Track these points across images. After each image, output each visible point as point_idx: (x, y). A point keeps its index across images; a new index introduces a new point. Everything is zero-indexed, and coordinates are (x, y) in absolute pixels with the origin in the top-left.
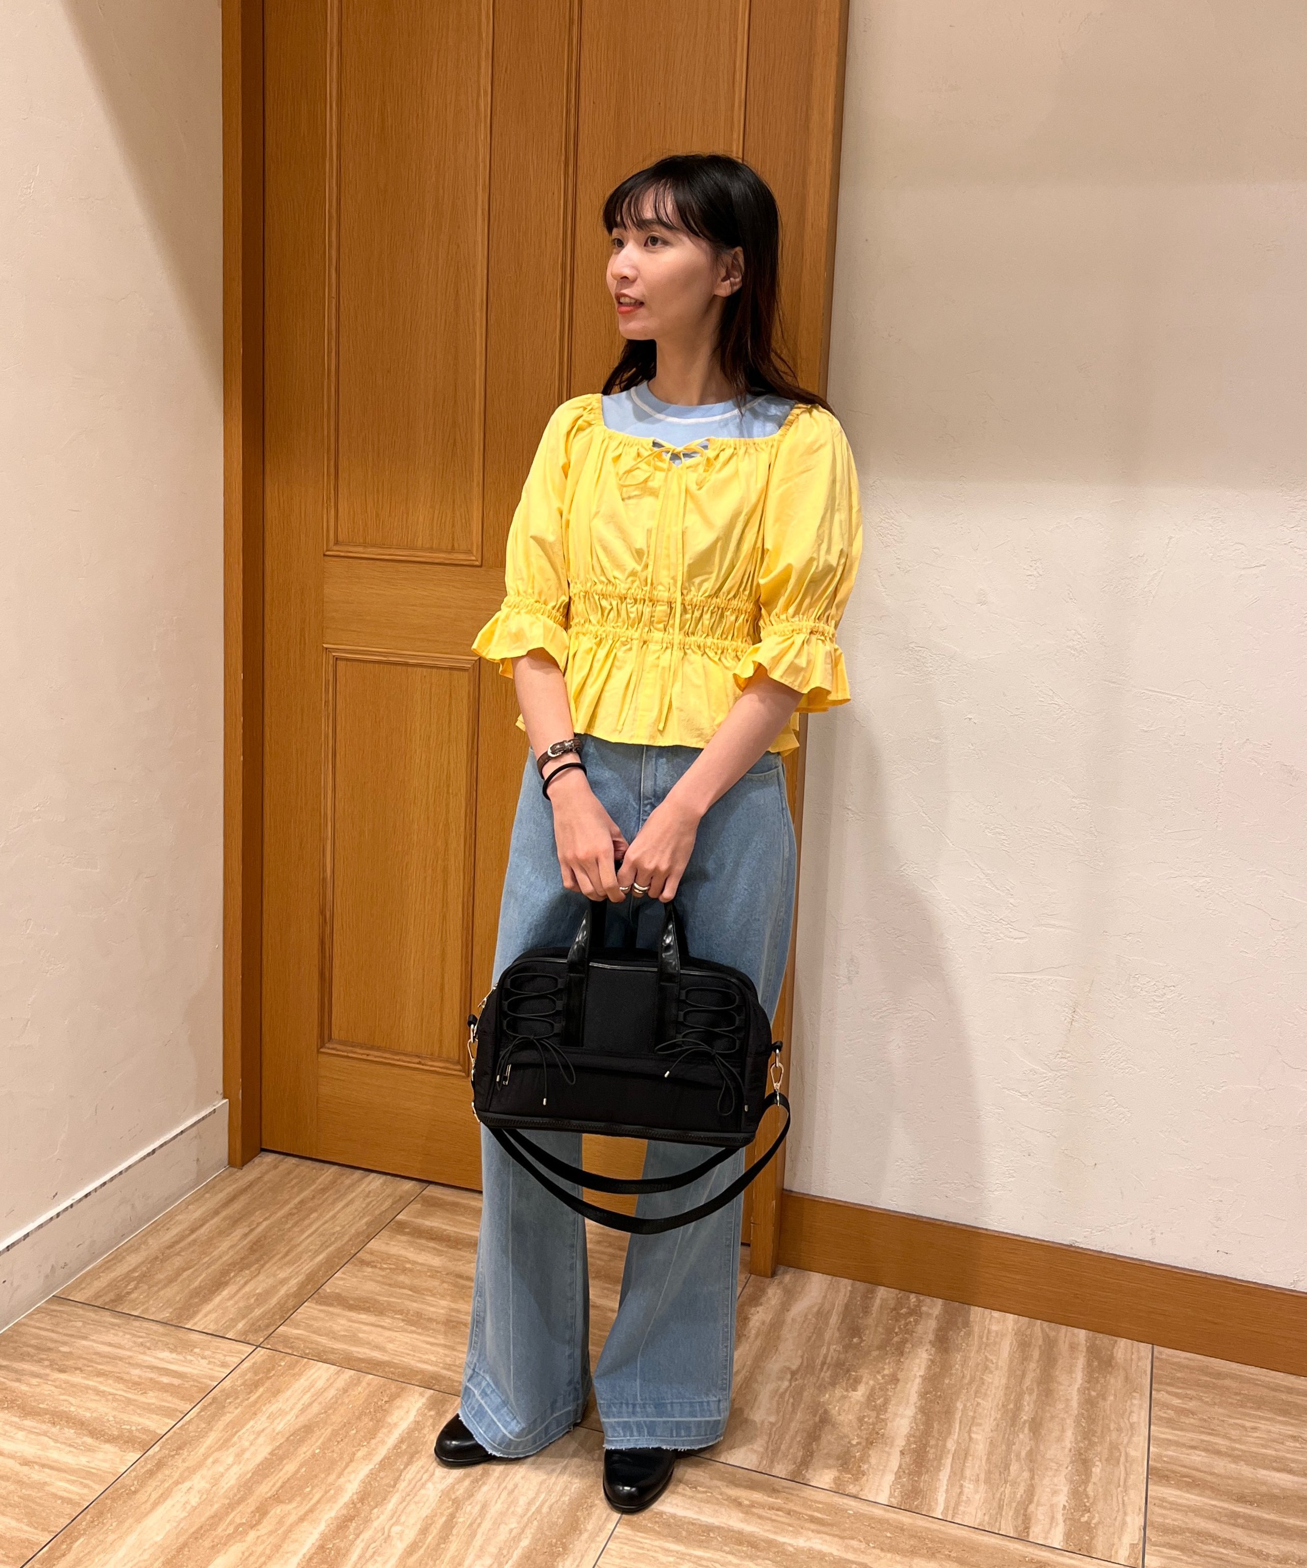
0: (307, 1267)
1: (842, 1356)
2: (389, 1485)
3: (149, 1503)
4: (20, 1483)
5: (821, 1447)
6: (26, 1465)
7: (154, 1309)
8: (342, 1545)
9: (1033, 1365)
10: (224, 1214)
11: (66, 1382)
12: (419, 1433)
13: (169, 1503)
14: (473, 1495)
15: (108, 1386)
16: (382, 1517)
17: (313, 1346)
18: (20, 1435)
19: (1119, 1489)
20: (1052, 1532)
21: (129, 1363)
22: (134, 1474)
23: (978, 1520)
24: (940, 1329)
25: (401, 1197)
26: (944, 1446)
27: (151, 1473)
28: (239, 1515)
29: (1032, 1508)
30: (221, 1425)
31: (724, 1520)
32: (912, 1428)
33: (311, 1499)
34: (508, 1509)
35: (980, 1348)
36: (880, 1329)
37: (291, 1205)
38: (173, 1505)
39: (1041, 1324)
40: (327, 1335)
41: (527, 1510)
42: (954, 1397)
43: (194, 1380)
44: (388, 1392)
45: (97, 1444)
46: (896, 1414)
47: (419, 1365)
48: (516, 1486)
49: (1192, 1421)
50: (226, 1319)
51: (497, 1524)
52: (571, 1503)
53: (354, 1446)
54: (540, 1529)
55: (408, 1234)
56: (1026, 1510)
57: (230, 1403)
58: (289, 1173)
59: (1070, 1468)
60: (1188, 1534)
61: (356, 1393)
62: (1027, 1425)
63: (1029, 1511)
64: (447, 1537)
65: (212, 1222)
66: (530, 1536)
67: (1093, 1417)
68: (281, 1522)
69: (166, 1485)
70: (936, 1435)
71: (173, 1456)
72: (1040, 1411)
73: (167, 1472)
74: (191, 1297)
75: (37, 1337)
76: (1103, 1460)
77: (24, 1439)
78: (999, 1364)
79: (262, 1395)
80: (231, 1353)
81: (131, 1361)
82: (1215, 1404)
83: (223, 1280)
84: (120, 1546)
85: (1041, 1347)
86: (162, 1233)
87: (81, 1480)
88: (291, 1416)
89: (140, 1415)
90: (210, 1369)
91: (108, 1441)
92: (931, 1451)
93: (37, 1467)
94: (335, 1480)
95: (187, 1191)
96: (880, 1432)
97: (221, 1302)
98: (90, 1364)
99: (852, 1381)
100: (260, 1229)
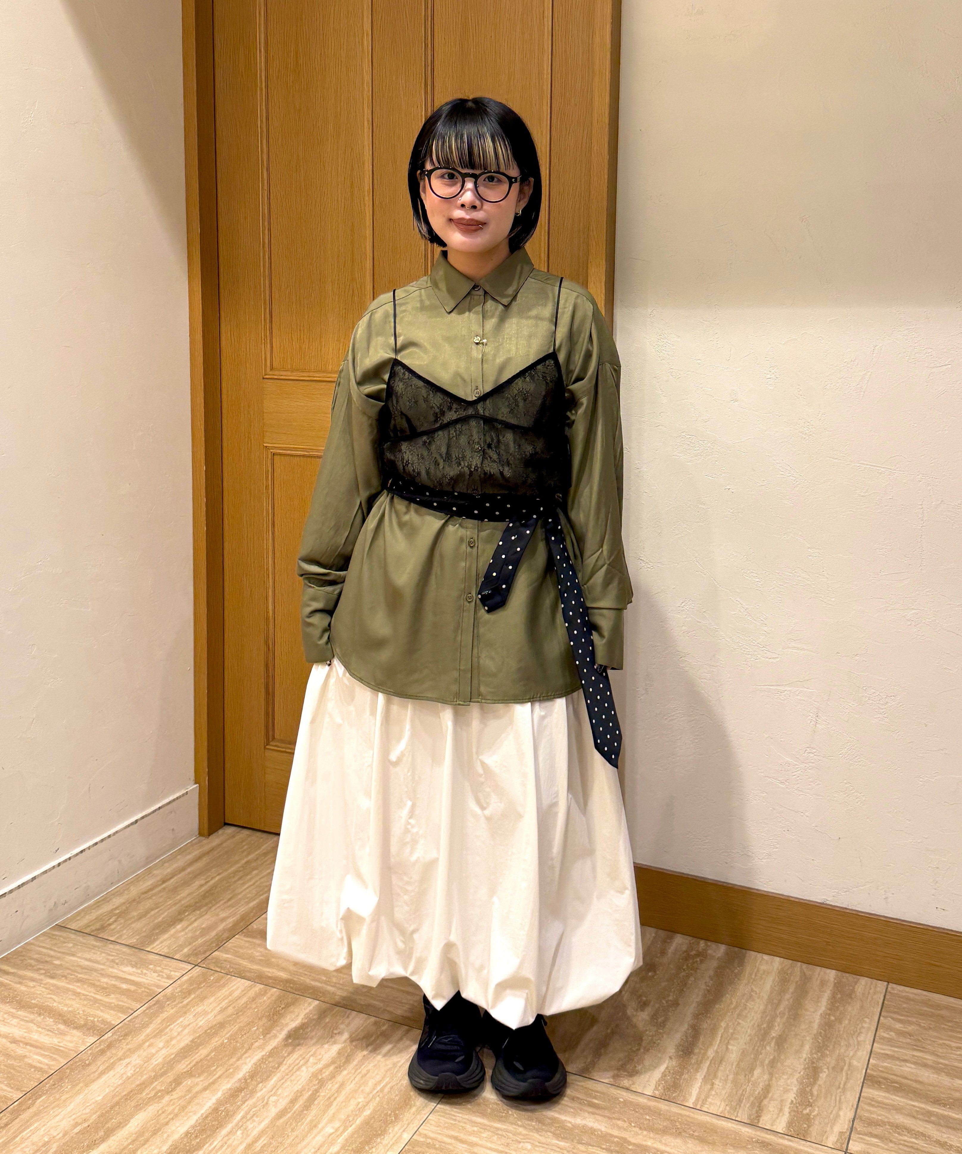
0: (243, 909)
1: (638, 985)
2: (273, 1067)
3: (97, 1073)
4: (8, 1055)
5: (608, 1052)
6: (14, 1043)
7: (126, 936)
8: (231, 1109)
9: (788, 996)
10: (189, 870)
11: (54, 985)
12: (303, 1031)
13: (112, 1073)
14: (334, 1077)
15: (83, 990)
16: (264, 1090)
17: (237, 966)
18: (15, 1021)
19: (839, 1090)
20: (778, 1121)
21: (102, 975)
22: (90, 1052)
23: (721, 1109)
24: (719, 968)
26: (705, 1054)
27: (103, 1052)
28: (160, 1085)
29: (765, 1102)
30: (159, 1020)
32: (682, 1040)
33: (215, 1075)
34: (359, 1088)
35: (749, 982)
36: (672, 966)
37: (239, 865)
38: (114, 1075)
39: (801, 966)
40: (247, 959)
41: (374, 1089)
42: (720, 1018)
43: (145, 988)
44: (285, 1001)
45: (66, 1030)
46: (673, 1030)
47: (312, 982)
48: (368, 1071)
49: (908, 1041)
50: (177, 945)
51: (348, 1099)
53: (253, 1039)
54: (381, 1103)
56: (760, 1103)
57: (168, 1004)
58: (242, 841)
59: (802, 1073)
60: (889, 1127)
61: (262, 1001)
62: (774, 1040)
63: (763, 1104)
64: (310, 1106)
65: (179, 876)
66: (372, 1108)
67: (829, 1035)
68: (189, 1091)
69: (112, 1061)
70: (700, 1046)
71: (120, 1040)
72: (786, 1030)
73: (114, 1052)
74: (154, 929)
75: (39, 953)
76: (830, 1069)
77: (15, 1024)
78: (761, 994)
79: (192, 1000)
80: (176, 970)
81: (102, 972)
82: (930, 1028)
83: (179, 917)
84: (71, 1103)
85: (797, 982)
86: (141, 883)
87: (52, 1055)
88: (210, 1016)
89: (102, 1011)
90: (159, 980)
91: (76, 1028)
92: (694, 1057)
93: (21, 1045)
94: (235, 1062)
95: (164, 853)
96: (657, 1042)
97: (175, 933)
98: (74, 974)
99: (642, 1004)
100: (213, 882)
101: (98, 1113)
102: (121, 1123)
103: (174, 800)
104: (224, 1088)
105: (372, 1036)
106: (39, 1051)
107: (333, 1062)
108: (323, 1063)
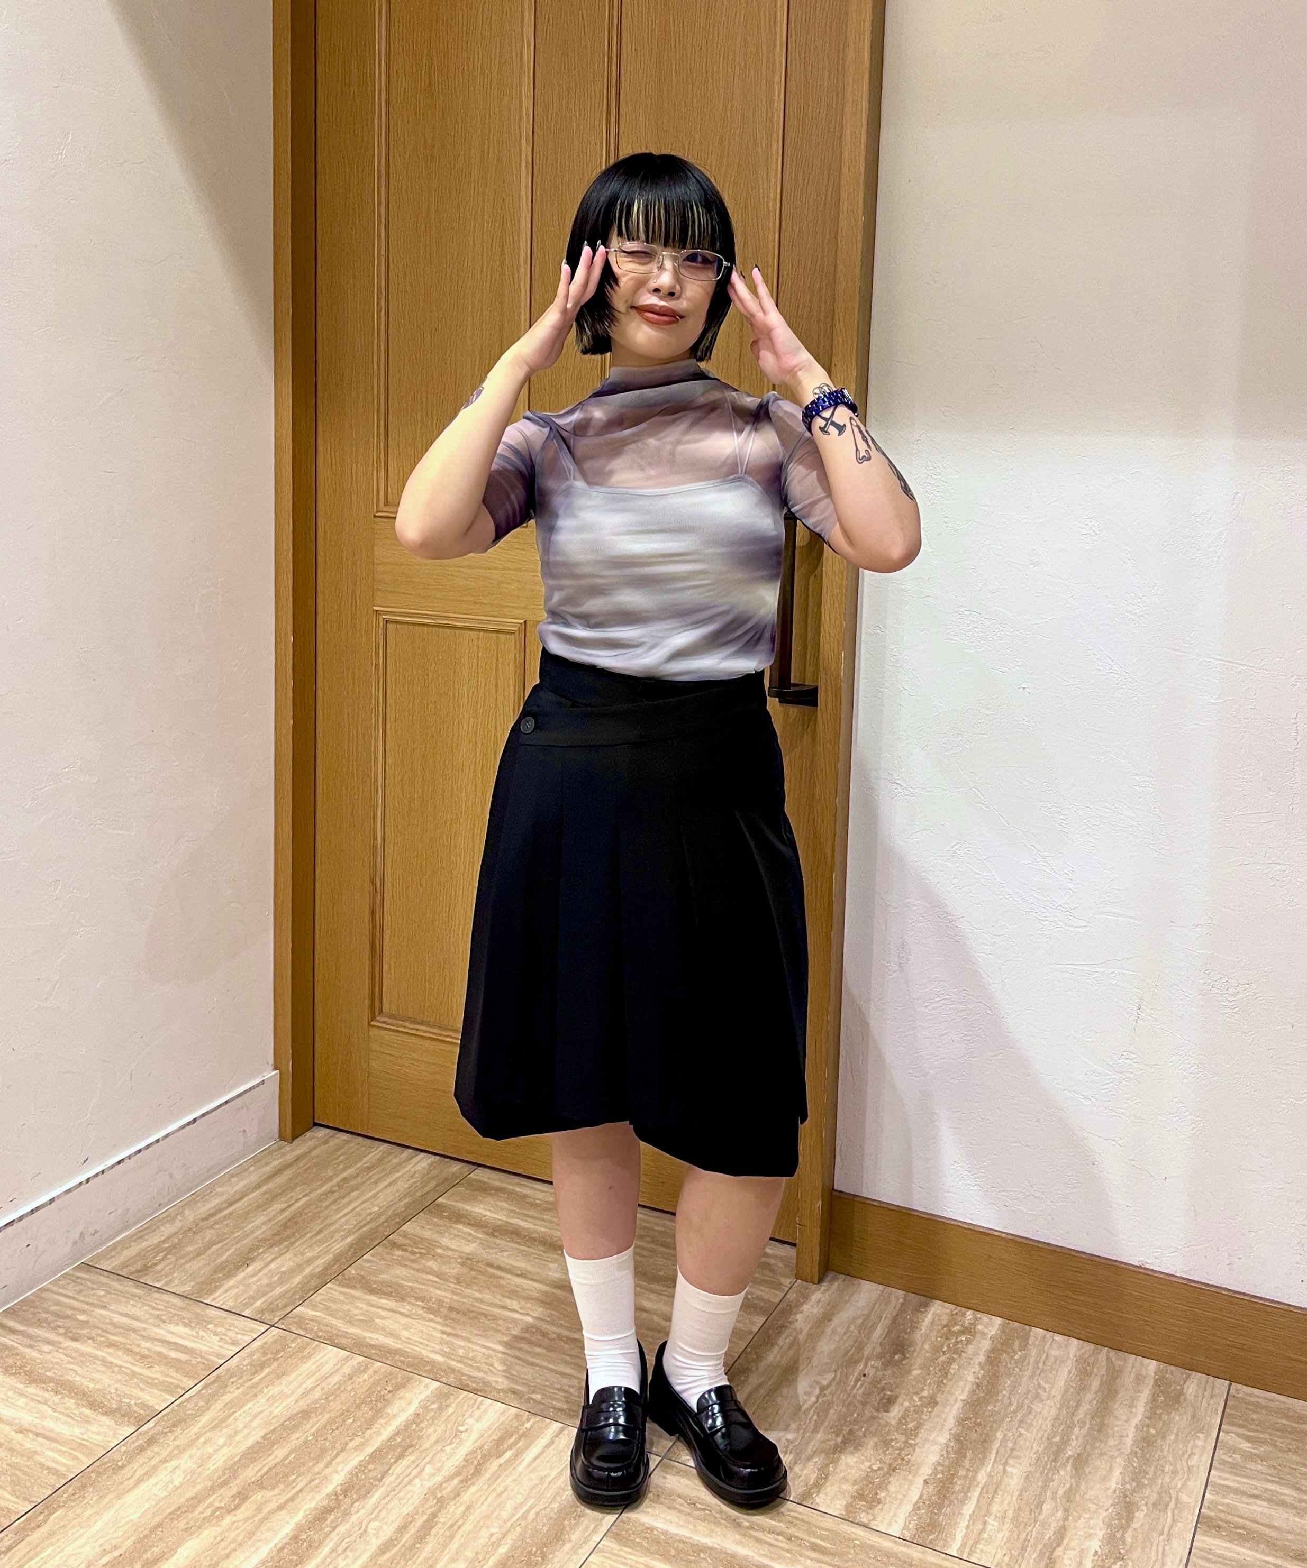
0: (338, 1247)
1: (880, 1373)
2: (375, 1478)
3: (132, 1480)
4: (12, 1450)
5: (838, 1470)
6: (21, 1432)
7: (176, 1282)
8: (316, 1537)
9: (1090, 1397)
10: (264, 1188)
11: (76, 1351)
12: (417, 1426)
13: (152, 1481)
14: (459, 1495)
15: (116, 1358)
16: (362, 1512)
17: (328, 1328)
18: (22, 1401)
19: (1162, 1537)
21: (142, 1336)
22: (123, 1449)
23: (995, 1560)
24: (992, 1351)
25: (446, 1180)
26: (974, 1478)
27: (141, 1449)
28: (218, 1500)
29: (1058, 1552)
30: (219, 1404)
31: (719, 1542)
32: (942, 1456)
33: (294, 1487)
34: (493, 1512)
35: (1034, 1373)
36: (926, 1347)
37: (334, 1182)
38: (156, 1484)
39: (1108, 1352)
40: (343, 1319)
41: (513, 1515)
42: (995, 1426)
43: (202, 1357)
44: (393, 1381)
45: (93, 1416)
46: (927, 1440)
48: (506, 1489)
49: (1261, 1467)
50: (247, 1295)
51: (478, 1527)
52: (560, 1511)
53: (348, 1436)
54: (522, 1536)
55: (446, 1217)
56: (1052, 1553)
57: (233, 1383)
58: (337, 1150)
59: (1110, 1511)
61: (361, 1380)
62: (1071, 1461)
63: (1056, 1554)
64: (424, 1537)
65: (251, 1196)
66: (510, 1542)
67: (1148, 1456)
68: (259, 1509)
69: (153, 1463)
70: (967, 1466)
71: (166, 1433)
72: (1088, 1447)
73: (156, 1449)
74: (215, 1272)
75: (58, 1304)
76: (1150, 1505)
77: (24, 1406)
78: (1053, 1393)
79: (266, 1376)
80: (244, 1332)
81: (144, 1334)
82: (1290, 1450)
83: (250, 1256)
84: (95, 1522)
85: (1102, 1376)
86: (199, 1205)
87: (72, 1451)
88: (290, 1401)
89: (142, 1390)
90: (221, 1347)
91: (105, 1414)
92: (959, 1483)
93: (31, 1435)
94: (323, 1470)
95: (232, 1163)
96: (906, 1458)
97: (244, 1278)
98: (104, 1334)
99: (885, 1401)
100: (297, 1205)
101: (133, 1538)
102: (164, 1553)
103: (246, 1092)
104: (307, 1507)
105: (511, 1436)
106: (54, 1445)
107: (458, 1474)
108: (445, 1473)
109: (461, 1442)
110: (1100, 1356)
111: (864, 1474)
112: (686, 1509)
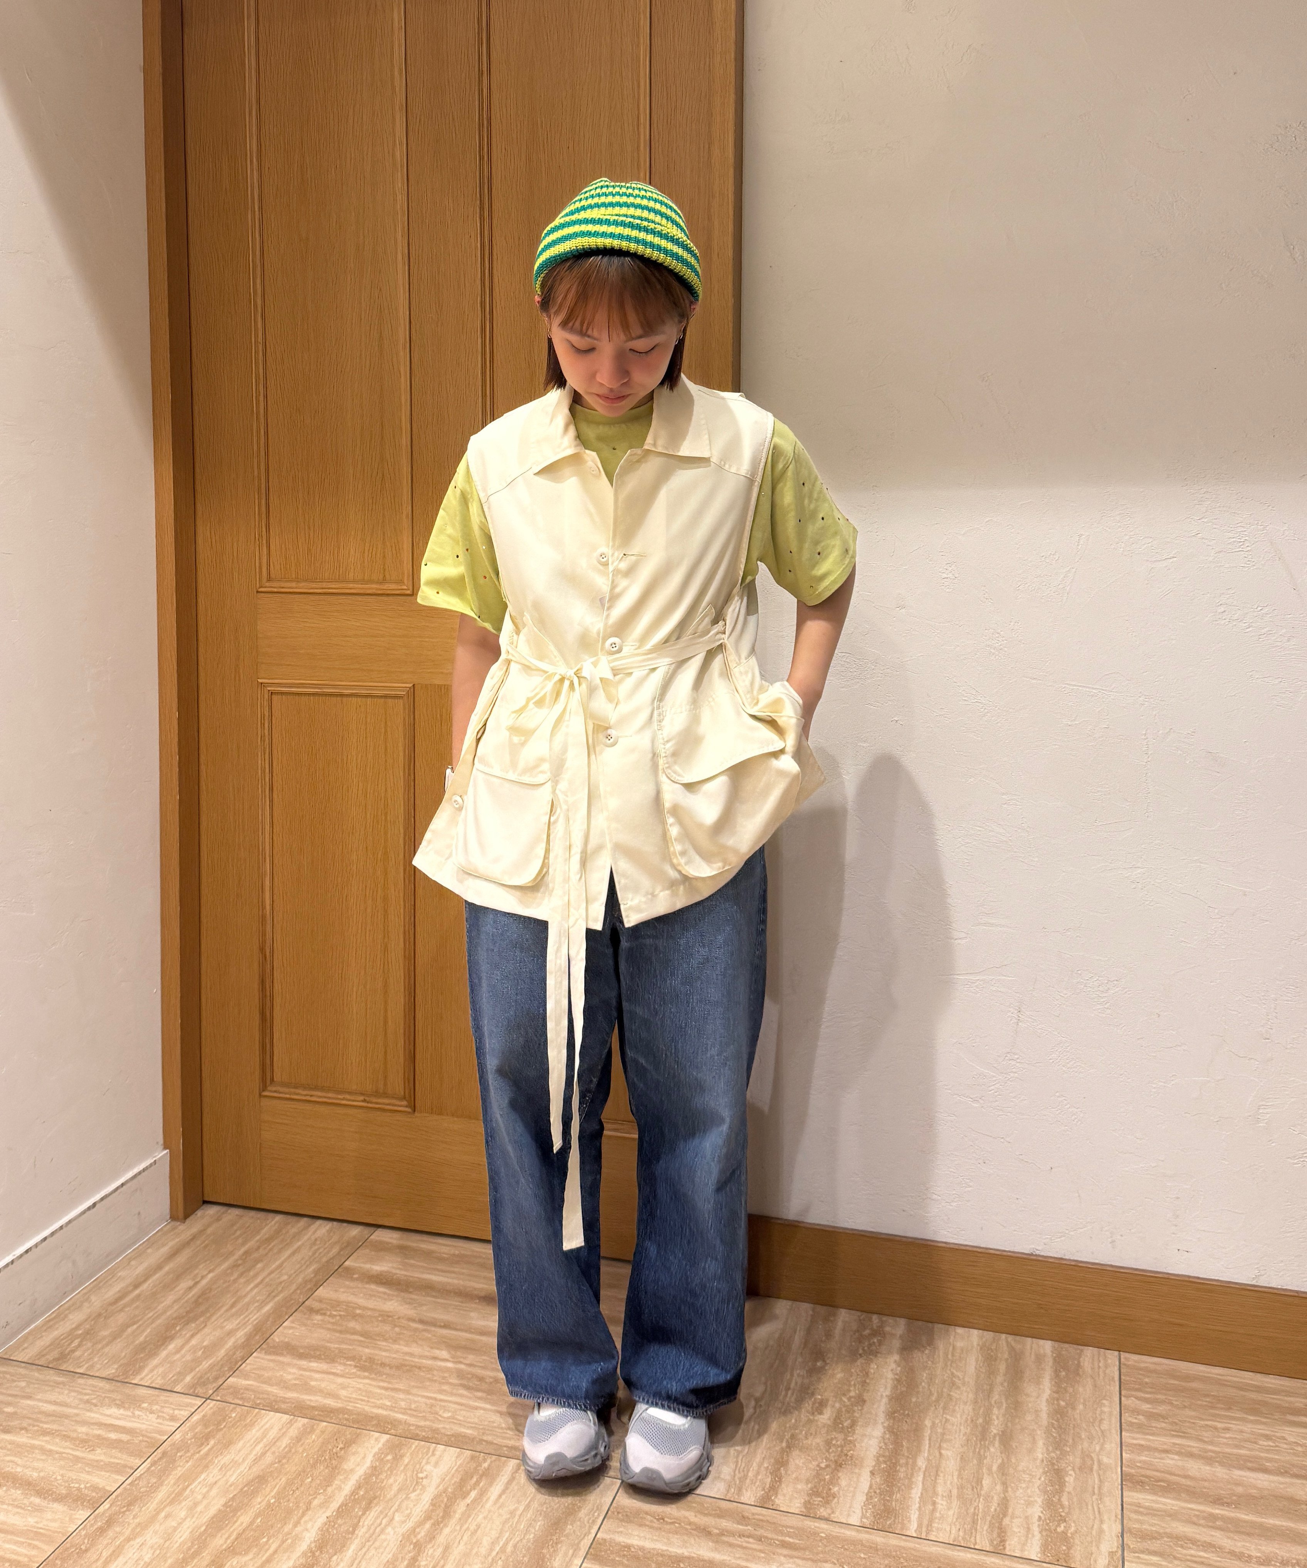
0: (255, 1317)
1: (808, 1381)
2: (348, 1532)
5: (789, 1472)
7: (98, 1366)
9: (1000, 1379)
10: (166, 1269)
11: (11, 1443)
12: (377, 1478)
13: (121, 1560)
14: (434, 1537)
15: (56, 1445)
16: (342, 1564)
17: (265, 1396)
19: (1094, 1497)
20: (1029, 1544)
21: (76, 1421)
22: (83, 1533)
23: (951, 1536)
24: (906, 1349)
25: (349, 1243)
26: (915, 1463)
27: (102, 1531)
29: (1006, 1521)
30: (171, 1479)
31: (693, 1550)
32: (881, 1448)
33: (268, 1550)
34: (471, 1550)
35: (945, 1365)
36: (846, 1352)
37: (237, 1255)
38: (126, 1562)
39: (1006, 1338)
40: (278, 1385)
41: (491, 1550)
42: (922, 1415)
43: (143, 1436)
44: (342, 1439)
45: (43, 1504)
46: (865, 1435)
47: (376, 1411)
48: (478, 1526)
49: (1163, 1425)
50: (174, 1372)
52: (536, 1541)
53: (309, 1495)
55: (357, 1279)
56: (1000, 1523)
57: (181, 1457)
58: (232, 1225)
59: (1042, 1479)
60: (1166, 1539)
61: (310, 1441)
62: (997, 1438)
63: (1003, 1524)
65: (154, 1278)
67: (1063, 1426)
69: (118, 1542)
70: (906, 1454)
71: (123, 1513)
72: (1009, 1424)
73: (118, 1529)
74: (137, 1352)
76: (1076, 1469)
78: (966, 1379)
79: (213, 1447)
80: (180, 1407)
81: (77, 1419)
82: (1185, 1406)
83: (169, 1334)
85: (1007, 1360)
86: (104, 1291)
87: (31, 1542)
88: (244, 1467)
89: (89, 1473)
90: (159, 1424)
91: (56, 1500)
92: (902, 1470)
94: (292, 1530)
95: (129, 1247)
96: (849, 1454)
97: (167, 1356)
98: (36, 1423)
99: (817, 1405)
100: (204, 1282)
103: (139, 1173)
105: (472, 1477)
106: (11, 1537)
107: (428, 1517)
108: (414, 1519)
109: (424, 1488)
110: (1000, 1342)
111: (814, 1473)
112: (656, 1524)
